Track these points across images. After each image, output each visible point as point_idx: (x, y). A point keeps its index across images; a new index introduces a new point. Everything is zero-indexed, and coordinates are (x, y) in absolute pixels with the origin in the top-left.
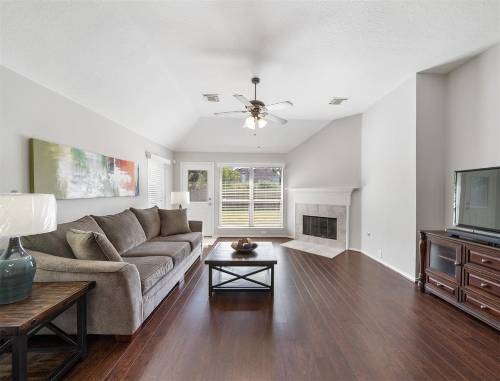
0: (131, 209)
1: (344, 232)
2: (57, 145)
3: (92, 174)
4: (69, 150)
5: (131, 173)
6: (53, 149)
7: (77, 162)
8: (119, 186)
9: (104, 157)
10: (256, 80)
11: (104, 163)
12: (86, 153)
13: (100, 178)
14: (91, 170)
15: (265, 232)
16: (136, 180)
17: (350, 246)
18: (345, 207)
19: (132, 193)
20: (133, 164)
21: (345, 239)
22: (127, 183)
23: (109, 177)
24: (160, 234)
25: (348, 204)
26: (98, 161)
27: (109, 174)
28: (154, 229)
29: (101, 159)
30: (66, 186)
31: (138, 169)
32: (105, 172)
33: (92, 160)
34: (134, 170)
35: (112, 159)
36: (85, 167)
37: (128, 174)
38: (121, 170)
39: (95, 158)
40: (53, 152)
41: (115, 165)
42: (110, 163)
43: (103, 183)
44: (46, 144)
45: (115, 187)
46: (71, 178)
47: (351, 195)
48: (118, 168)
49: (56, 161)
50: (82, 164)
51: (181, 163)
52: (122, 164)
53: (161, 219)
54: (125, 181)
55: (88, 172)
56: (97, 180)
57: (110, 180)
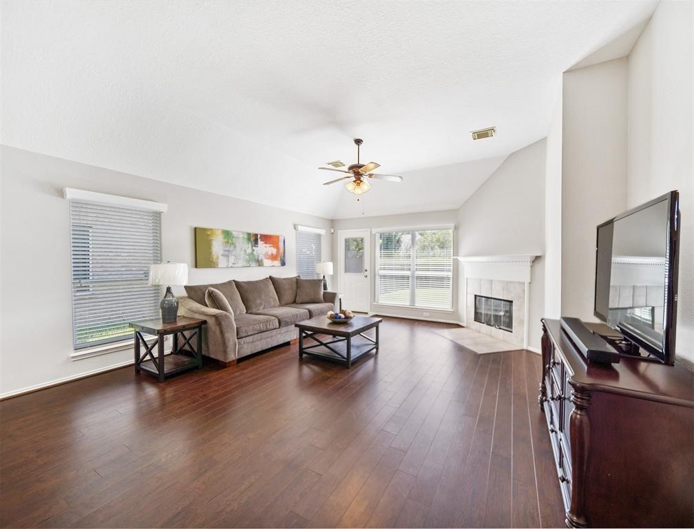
0: (271, 278)
1: (521, 322)
2: (211, 230)
3: (238, 248)
4: (220, 231)
5: (276, 245)
6: (209, 233)
7: (226, 240)
8: (263, 257)
9: (249, 234)
10: (358, 142)
11: (249, 239)
12: (234, 233)
13: (245, 251)
14: (237, 245)
15: (427, 314)
16: (281, 251)
17: (529, 344)
18: (523, 283)
19: (277, 263)
20: (278, 237)
21: (523, 333)
22: (272, 255)
23: (253, 250)
24: (294, 302)
25: (527, 280)
26: (244, 238)
27: (254, 248)
28: (288, 296)
29: (246, 236)
30: (218, 258)
31: (284, 242)
32: (250, 245)
33: (238, 238)
34: (280, 243)
35: (256, 235)
36: (233, 243)
37: (274, 247)
38: (266, 243)
39: (241, 236)
40: (209, 235)
41: (259, 240)
42: (254, 239)
43: (248, 255)
44: (204, 230)
45: (260, 259)
46: (222, 252)
47: (532, 266)
48: (262, 242)
49: (211, 240)
50: (230, 242)
51: (339, 231)
52: (267, 238)
53: (297, 288)
54: (270, 253)
55: (235, 247)
56: (243, 252)
57: (255, 253)
